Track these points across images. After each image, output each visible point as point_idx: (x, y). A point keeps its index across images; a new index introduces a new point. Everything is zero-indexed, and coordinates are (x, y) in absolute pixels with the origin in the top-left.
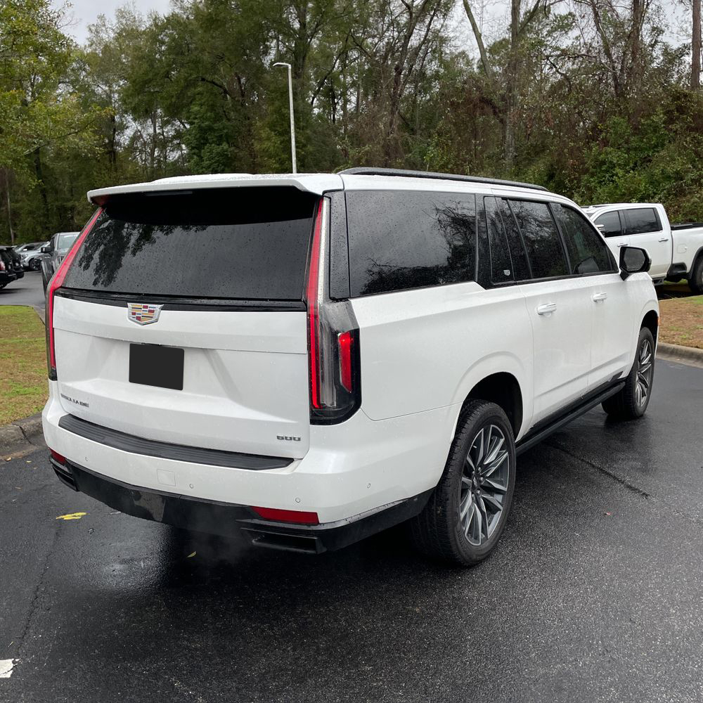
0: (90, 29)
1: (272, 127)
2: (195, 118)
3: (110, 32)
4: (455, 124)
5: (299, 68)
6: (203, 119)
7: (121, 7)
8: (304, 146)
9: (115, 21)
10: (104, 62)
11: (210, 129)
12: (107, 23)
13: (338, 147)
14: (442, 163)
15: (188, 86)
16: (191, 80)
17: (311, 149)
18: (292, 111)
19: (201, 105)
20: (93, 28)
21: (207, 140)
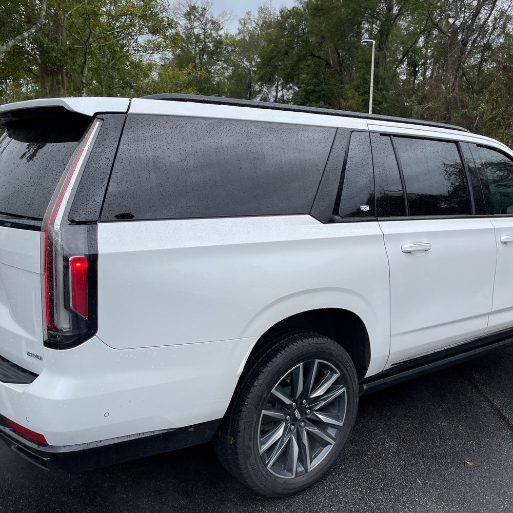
0: (240, 22)
1: (357, 89)
2: (302, 83)
3: (253, 23)
4: (505, 85)
5: (383, 44)
6: (308, 84)
7: (262, 5)
8: (380, 103)
9: (257, 16)
10: (246, 46)
11: (313, 91)
12: (251, 17)
13: (406, 104)
14: (491, 116)
15: (299, 60)
16: (301, 55)
17: (385, 106)
18: (372, 77)
19: (308, 74)
20: (242, 21)
21: (309, 99)
